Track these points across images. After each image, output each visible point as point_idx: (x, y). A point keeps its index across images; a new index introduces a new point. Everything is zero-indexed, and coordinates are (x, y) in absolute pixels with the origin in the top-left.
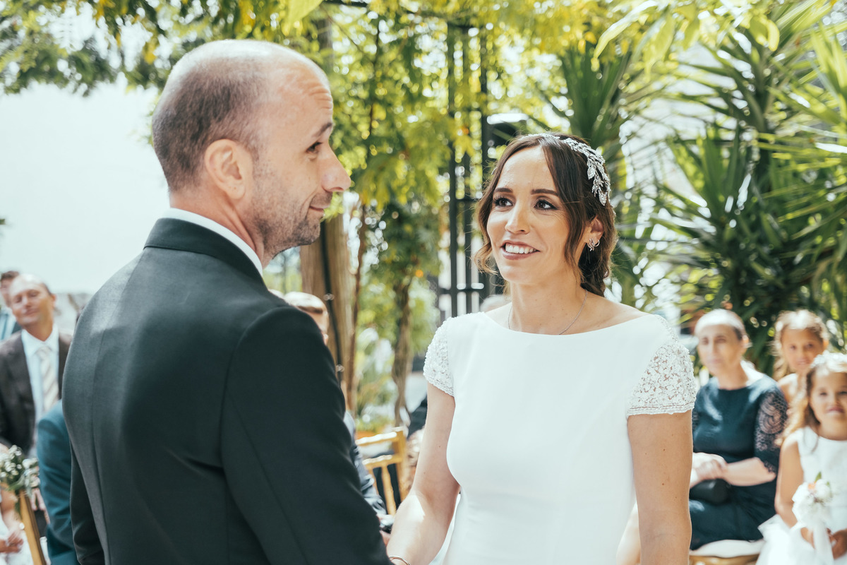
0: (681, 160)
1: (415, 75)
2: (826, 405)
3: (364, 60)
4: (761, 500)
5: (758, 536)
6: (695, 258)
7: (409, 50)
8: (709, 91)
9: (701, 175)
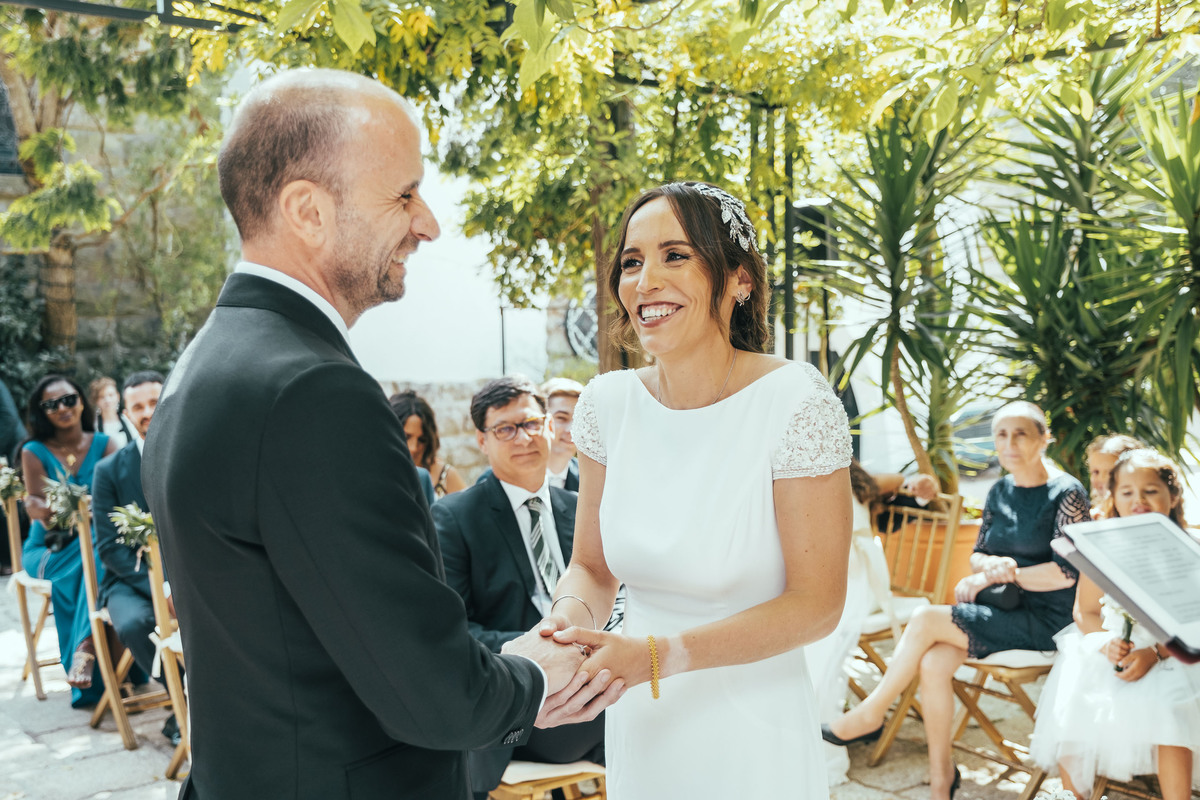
0: (992, 243)
1: (712, 156)
2: (1131, 504)
3: (661, 141)
4: (1058, 609)
5: (1052, 647)
6: (1006, 348)
7: (709, 129)
8: (1030, 171)
9: (1012, 259)
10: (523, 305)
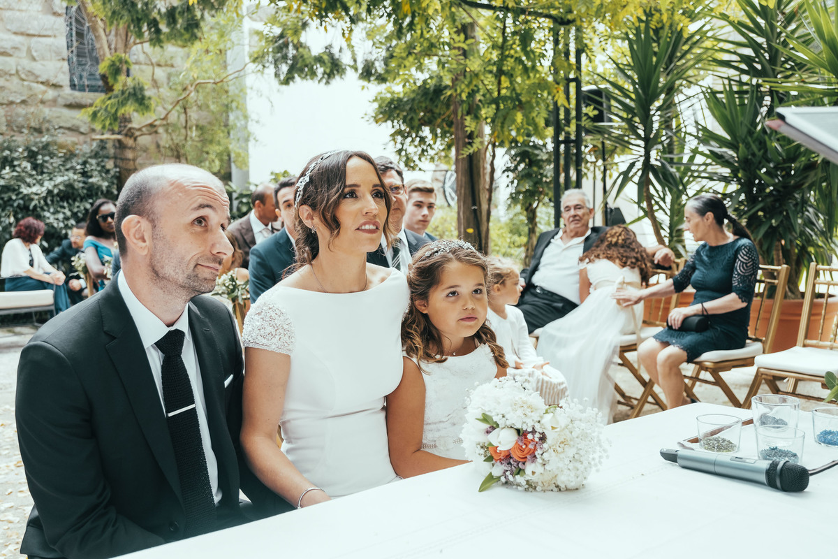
3: (495, 46)
8: (737, 58)
10: (413, 168)
